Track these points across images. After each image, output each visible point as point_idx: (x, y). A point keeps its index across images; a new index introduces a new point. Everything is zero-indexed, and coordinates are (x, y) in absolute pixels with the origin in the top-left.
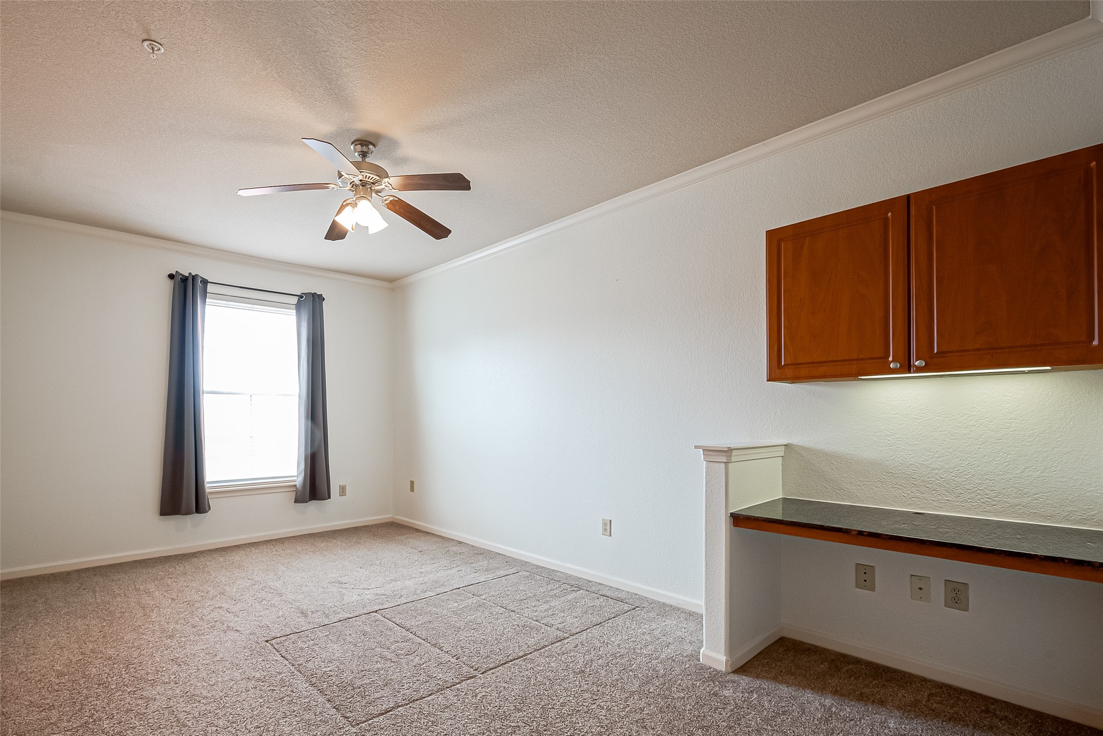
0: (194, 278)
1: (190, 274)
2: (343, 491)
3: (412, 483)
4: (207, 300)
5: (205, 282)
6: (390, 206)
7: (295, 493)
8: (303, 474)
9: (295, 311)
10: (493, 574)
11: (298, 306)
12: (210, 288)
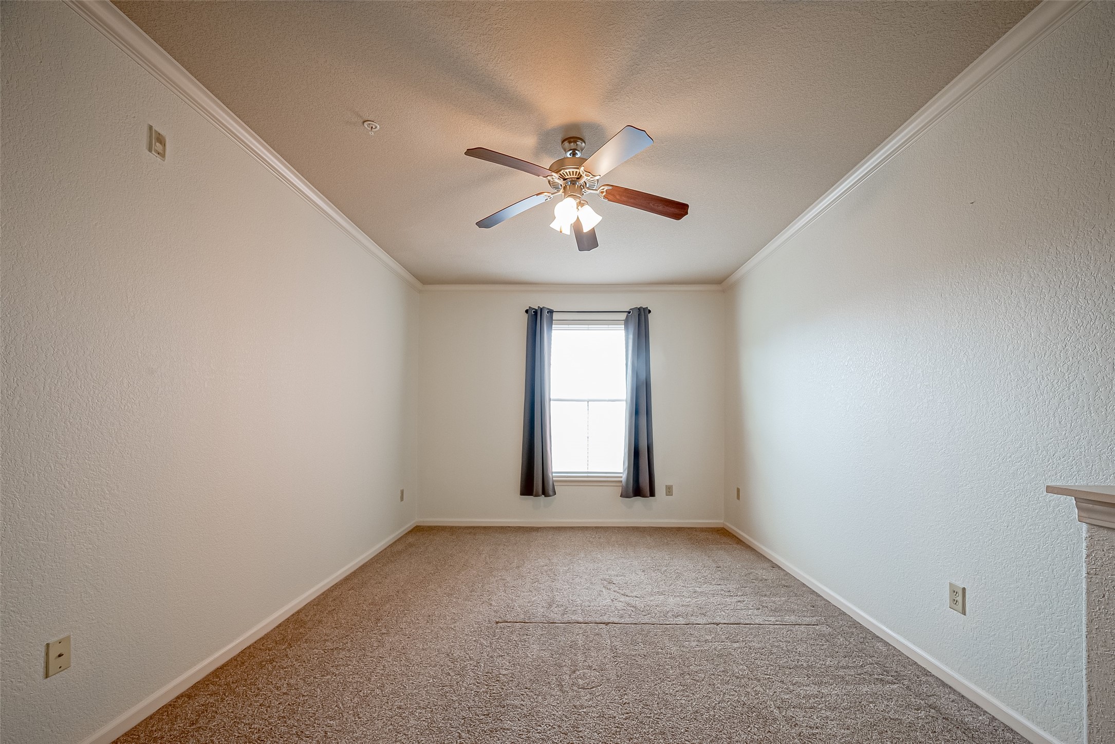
0: (541, 309)
1: (539, 307)
2: (669, 490)
3: (738, 490)
4: (553, 326)
5: (551, 312)
6: (611, 197)
7: (621, 487)
8: (626, 472)
9: (623, 326)
10: (778, 618)
11: (626, 322)
12: (555, 316)
